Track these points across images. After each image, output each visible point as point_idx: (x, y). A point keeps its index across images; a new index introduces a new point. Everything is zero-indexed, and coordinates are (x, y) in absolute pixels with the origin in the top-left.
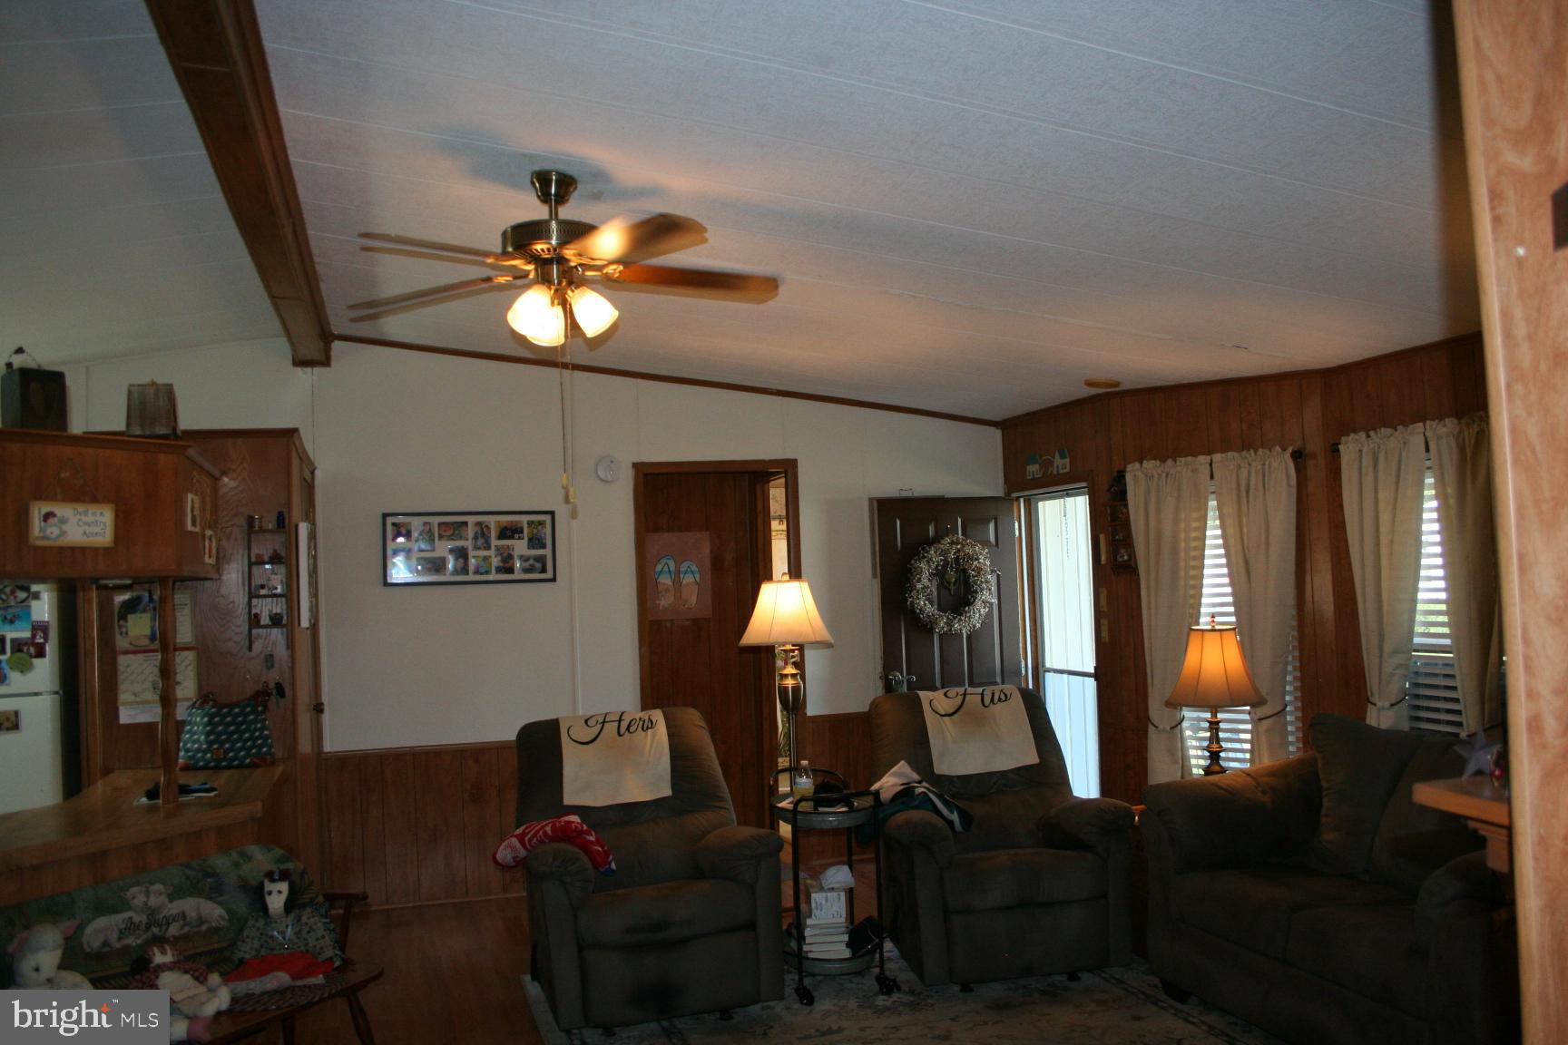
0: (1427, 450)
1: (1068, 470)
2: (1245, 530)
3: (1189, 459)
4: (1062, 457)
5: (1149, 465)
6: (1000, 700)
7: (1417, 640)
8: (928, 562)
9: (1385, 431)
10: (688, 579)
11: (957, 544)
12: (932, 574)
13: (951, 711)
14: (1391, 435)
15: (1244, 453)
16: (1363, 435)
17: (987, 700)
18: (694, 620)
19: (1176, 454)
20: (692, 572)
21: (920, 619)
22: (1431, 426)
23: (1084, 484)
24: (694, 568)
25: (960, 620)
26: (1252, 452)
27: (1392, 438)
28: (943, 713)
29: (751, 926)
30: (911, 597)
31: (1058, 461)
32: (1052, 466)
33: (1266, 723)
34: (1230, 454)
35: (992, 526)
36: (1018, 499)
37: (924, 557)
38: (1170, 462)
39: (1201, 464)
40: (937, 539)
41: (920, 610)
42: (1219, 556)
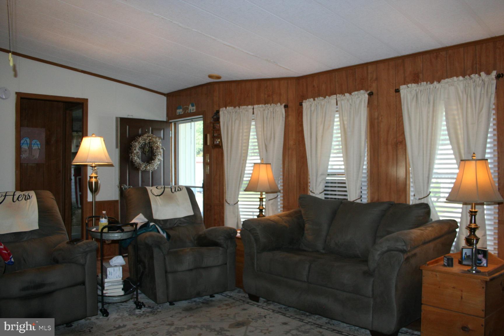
0: (337, 104)
1: (195, 111)
2: (265, 133)
3: (245, 107)
4: (193, 106)
5: (229, 109)
6: (178, 190)
7: (329, 171)
8: (139, 143)
9: (321, 98)
10: (35, 147)
11: (150, 137)
12: (140, 148)
13: (159, 194)
14: (323, 100)
15: (266, 105)
16: (312, 99)
17: (173, 190)
18: (37, 164)
19: (239, 105)
20: (37, 144)
21: (134, 165)
22: (339, 97)
23: (201, 116)
24: (38, 143)
25: (150, 166)
26: (269, 105)
27: (323, 101)
28: (156, 195)
29: (83, 283)
30: (132, 156)
31: (190, 107)
32: (188, 110)
33: (271, 202)
34: (260, 105)
35: (162, 132)
36: (171, 123)
37: (137, 141)
38: (237, 108)
39: (250, 109)
40: (142, 134)
41: (135, 161)
42: (254, 142)
